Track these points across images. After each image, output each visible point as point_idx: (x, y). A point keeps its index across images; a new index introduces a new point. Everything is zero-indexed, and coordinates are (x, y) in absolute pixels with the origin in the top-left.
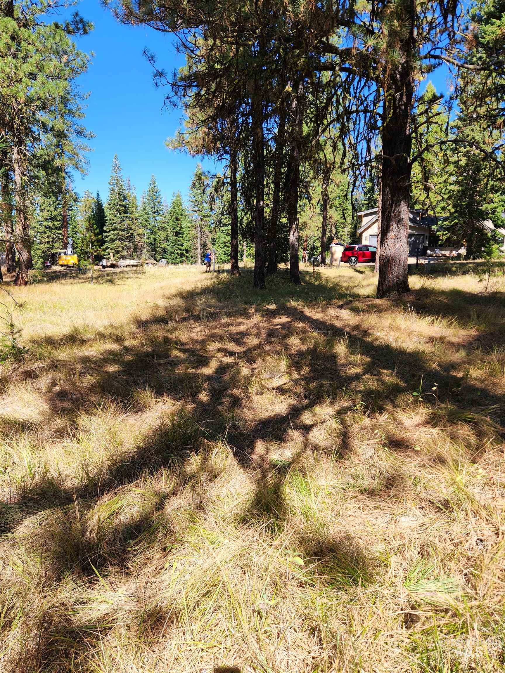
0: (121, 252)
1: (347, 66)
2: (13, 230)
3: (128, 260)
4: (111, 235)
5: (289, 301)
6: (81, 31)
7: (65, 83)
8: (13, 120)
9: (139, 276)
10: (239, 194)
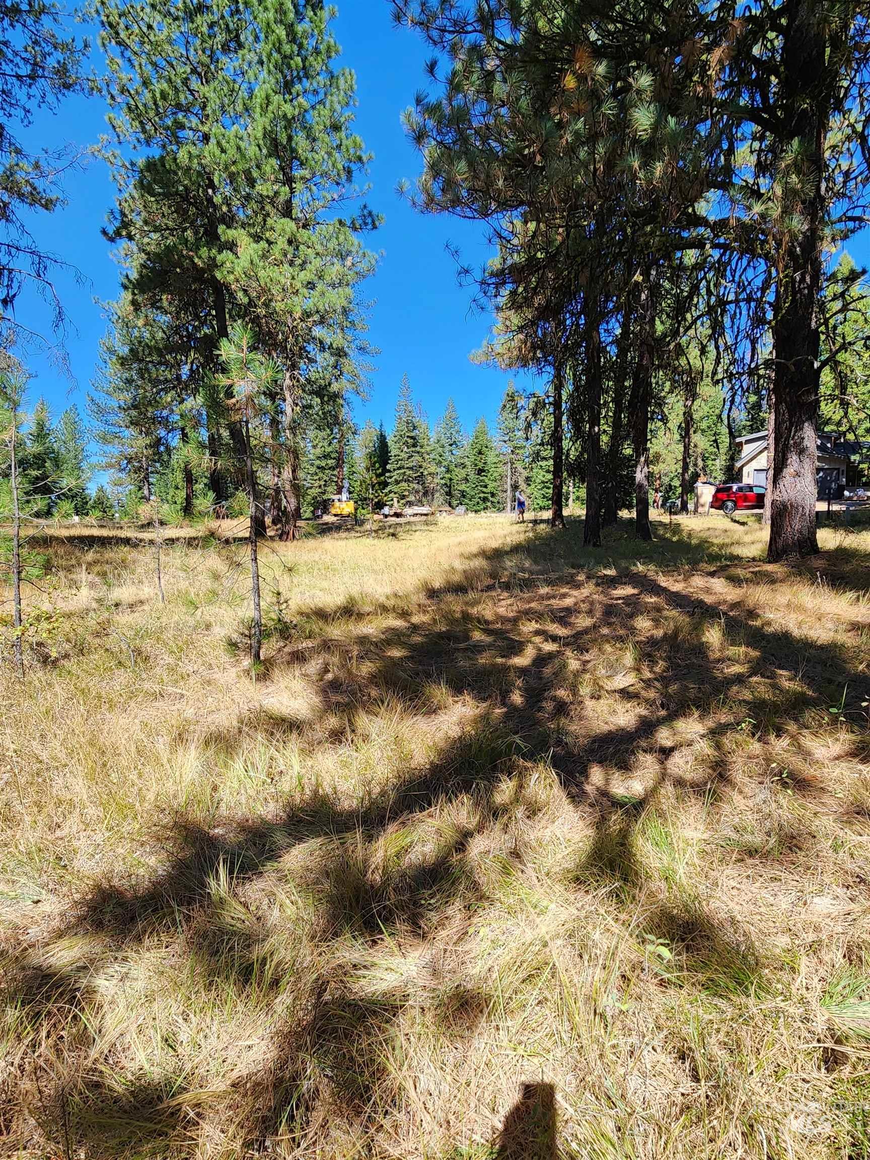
0: (407, 496)
1: (722, 240)
2: (280, 472)
3: (416, 508)
4: (396, 475)
5: (635, 565)
6: (370, 227)
7: (348, 290)
8: (286, 340)
9: (430, 528)
10: (564, 418)
